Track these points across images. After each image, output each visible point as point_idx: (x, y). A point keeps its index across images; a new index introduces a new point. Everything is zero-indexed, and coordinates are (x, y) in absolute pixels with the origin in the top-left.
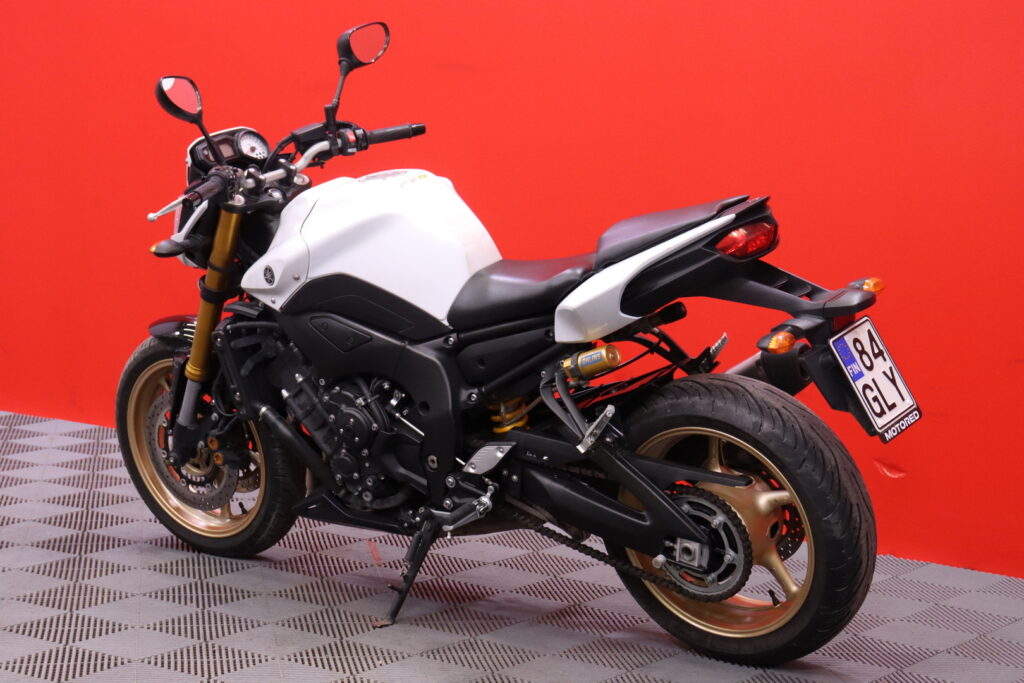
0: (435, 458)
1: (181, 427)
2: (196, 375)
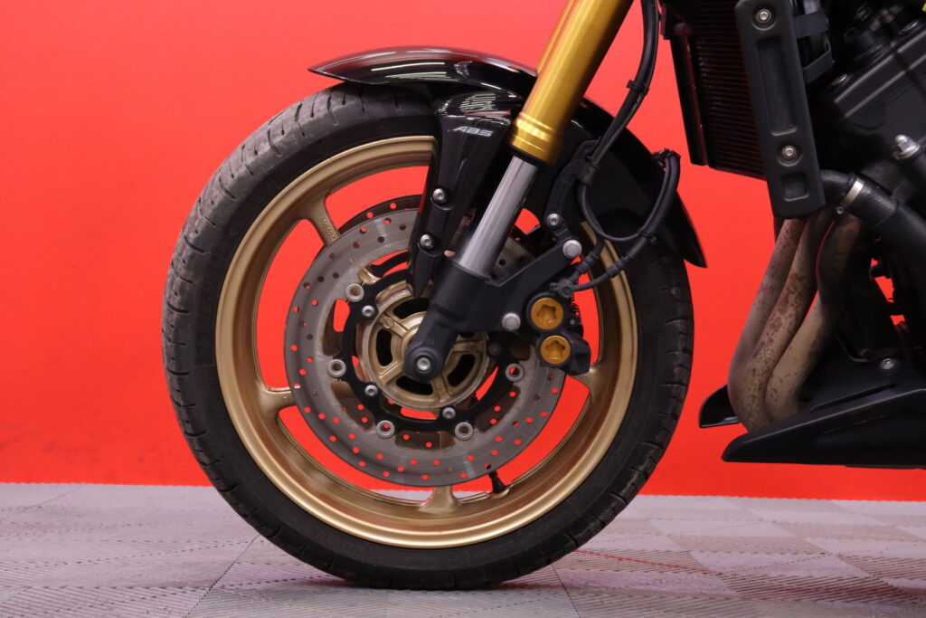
1: (467, 277)
2: (535, 140)
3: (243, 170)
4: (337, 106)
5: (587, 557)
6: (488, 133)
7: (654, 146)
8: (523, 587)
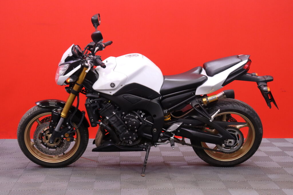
0: (156, 129)
1: (56, 131)
2: (64, 116)
3: (27, 117)
4: (39, 109)
5: (82, 159)
6: (57, 115)
7: (81, 110)
8: (70, 166)
